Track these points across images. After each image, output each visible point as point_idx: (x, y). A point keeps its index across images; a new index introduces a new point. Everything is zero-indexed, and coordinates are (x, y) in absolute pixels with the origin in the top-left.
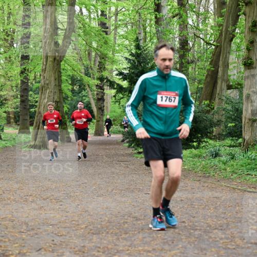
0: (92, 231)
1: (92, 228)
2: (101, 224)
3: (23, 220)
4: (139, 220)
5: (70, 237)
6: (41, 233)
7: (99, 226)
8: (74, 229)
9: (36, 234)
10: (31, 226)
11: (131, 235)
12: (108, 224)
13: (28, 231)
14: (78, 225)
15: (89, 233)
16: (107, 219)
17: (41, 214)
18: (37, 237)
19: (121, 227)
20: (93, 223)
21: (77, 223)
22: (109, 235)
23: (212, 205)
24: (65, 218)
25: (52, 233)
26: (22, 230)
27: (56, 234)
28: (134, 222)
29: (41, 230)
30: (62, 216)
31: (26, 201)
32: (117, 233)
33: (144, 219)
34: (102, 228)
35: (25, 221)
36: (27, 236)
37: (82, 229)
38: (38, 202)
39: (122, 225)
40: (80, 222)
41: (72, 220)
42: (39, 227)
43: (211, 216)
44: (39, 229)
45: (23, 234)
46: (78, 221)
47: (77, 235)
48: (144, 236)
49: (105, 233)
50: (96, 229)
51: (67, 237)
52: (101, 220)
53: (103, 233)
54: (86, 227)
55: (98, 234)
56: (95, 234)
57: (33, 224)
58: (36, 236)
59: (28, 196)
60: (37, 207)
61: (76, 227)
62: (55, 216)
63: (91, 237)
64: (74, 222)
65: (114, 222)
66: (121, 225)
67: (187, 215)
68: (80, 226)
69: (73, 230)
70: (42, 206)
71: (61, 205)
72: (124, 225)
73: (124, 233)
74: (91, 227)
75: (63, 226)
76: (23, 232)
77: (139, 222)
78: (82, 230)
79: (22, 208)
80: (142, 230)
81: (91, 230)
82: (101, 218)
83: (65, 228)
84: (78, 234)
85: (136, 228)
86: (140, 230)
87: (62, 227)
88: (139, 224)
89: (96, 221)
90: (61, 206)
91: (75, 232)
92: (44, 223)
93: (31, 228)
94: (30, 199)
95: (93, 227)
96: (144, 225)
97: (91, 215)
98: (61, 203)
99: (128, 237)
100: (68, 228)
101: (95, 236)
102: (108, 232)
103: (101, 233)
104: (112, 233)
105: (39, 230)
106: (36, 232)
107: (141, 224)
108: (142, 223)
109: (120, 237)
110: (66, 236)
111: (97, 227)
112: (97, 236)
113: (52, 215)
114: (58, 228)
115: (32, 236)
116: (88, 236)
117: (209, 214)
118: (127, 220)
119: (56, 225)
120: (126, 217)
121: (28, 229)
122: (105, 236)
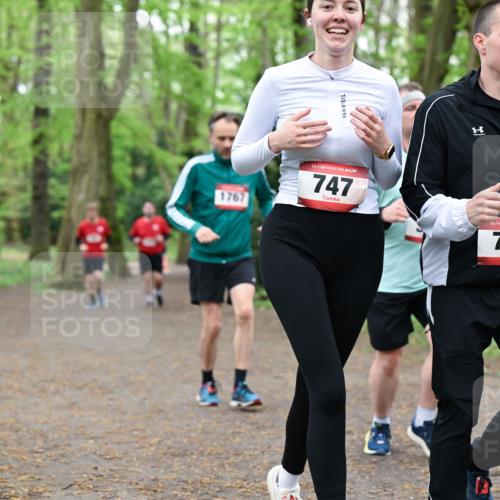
0: (170, 451)
1: (172, 445)
2: (189, 437)
3: (37, 427)
4: (263, 428)
5: (128, 462)
6: (72, 453)
7: (185, 441)
8: (136, 445)
9: (63, 456)
10: (52, 440)
11: (248, 458)
12: (203, 436)
13: (48, 449)
14: (144, 438)
15: (165, 454)
16: (200, 426)
17: (72, 417)
18: (64, 462)
19: (228, 442)
20: (173, 435)
21: (142, 435)
22: (205, 459)
23: (405, 398)
24: (118, 425)
25: (95, 453)
26: (36, 448)
27: (101, 456)
28: (253, 433)
29: (72, 449)
30: (114, 421)
31: (43, 391)
32: (221, 454)
33: (273, 427)
34: (192, 443)
35: (42, 431)
36: (44, 460)
37: (151, 445)
38: (68, 394)
39: (231, 438)
40: (149, 432)
41: (134, 428)
42: (67, 442)
43: (402, 421)
44: (69, 445)
45: (36, 455)
46: (144, 430)
47: (142, 457)
48: (272, 460)
49: (196, 453)
50: (178, 445)
51: (124, 462)
52: (189, 428)
53: (192, 454)
54: (160, 442)
55: (183, 455)
56: (178, 456)
57: (56, 436)
58: (62, 460)
59: (46, 381)
60: (64, 403)
61: (140, 443)
62: (100, 421)
63: (170, 462)
64: (135, 433)
65: (214, 433)
66: (227, 439)
67: (356, 419)
68: (147, 441)
69: (135, 448)
70: (73, 400)
71: (111, 399)
72: (234, 438)
73: (235, 455)
74: (169, 442)
75: (116, 440)
76: (37, 452)
77: (263, 433)
78: (153, 449)
79: (36, 404)
80: (269, 447)
81: (169, 448)
82: (188, 425)
83: (119, 443)
84: (144, 455)
85: (256, 444)
86: (265, 448)
87: (112, 443)
88: (263, 436)
89: (180, 431)
90: (111, 403)
91: (140, 451)
92: (77, 435)
93: (52, 444)
94: (52, 387)
95: (175, 442)
96: (272, 439)
97: (171, 419)
98: (111, 396)
99: (242, 461)
100: (127, 443)
101: (176, 459)
102: (202, 453)
103: (189, 453)
104: (210, 454)
105: (67, 448)
106: (62, 452)
107: (266, 437)
108: (269, 434)
109: (226, 462)
110: (119, 458)
111: (180, 443)
112: (180, 458)
113: (93, 419)
114: (106, 444)
115: (55, 460)
116: (164, 460)
117: (399, 417)
118: (239, 427)
119: (101, 438)
120: (237, 423)
121: (46, 446)
122: (197, 459)
